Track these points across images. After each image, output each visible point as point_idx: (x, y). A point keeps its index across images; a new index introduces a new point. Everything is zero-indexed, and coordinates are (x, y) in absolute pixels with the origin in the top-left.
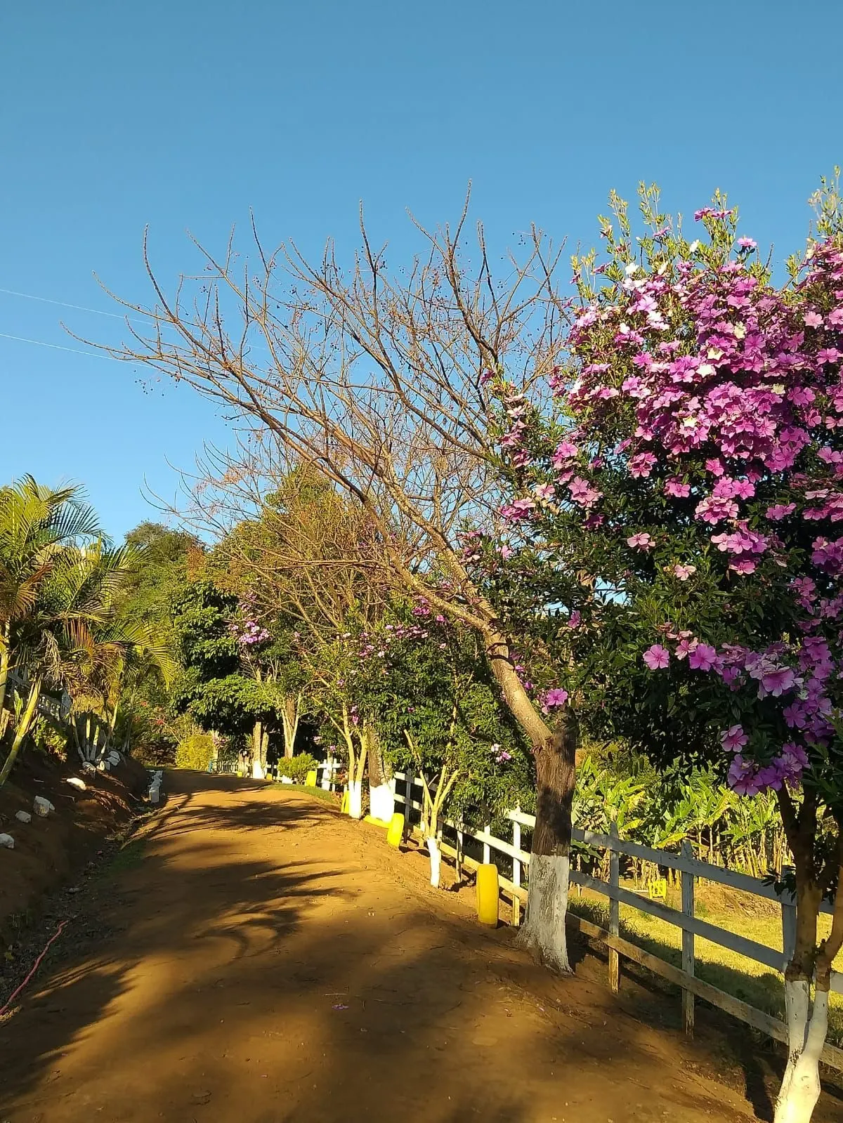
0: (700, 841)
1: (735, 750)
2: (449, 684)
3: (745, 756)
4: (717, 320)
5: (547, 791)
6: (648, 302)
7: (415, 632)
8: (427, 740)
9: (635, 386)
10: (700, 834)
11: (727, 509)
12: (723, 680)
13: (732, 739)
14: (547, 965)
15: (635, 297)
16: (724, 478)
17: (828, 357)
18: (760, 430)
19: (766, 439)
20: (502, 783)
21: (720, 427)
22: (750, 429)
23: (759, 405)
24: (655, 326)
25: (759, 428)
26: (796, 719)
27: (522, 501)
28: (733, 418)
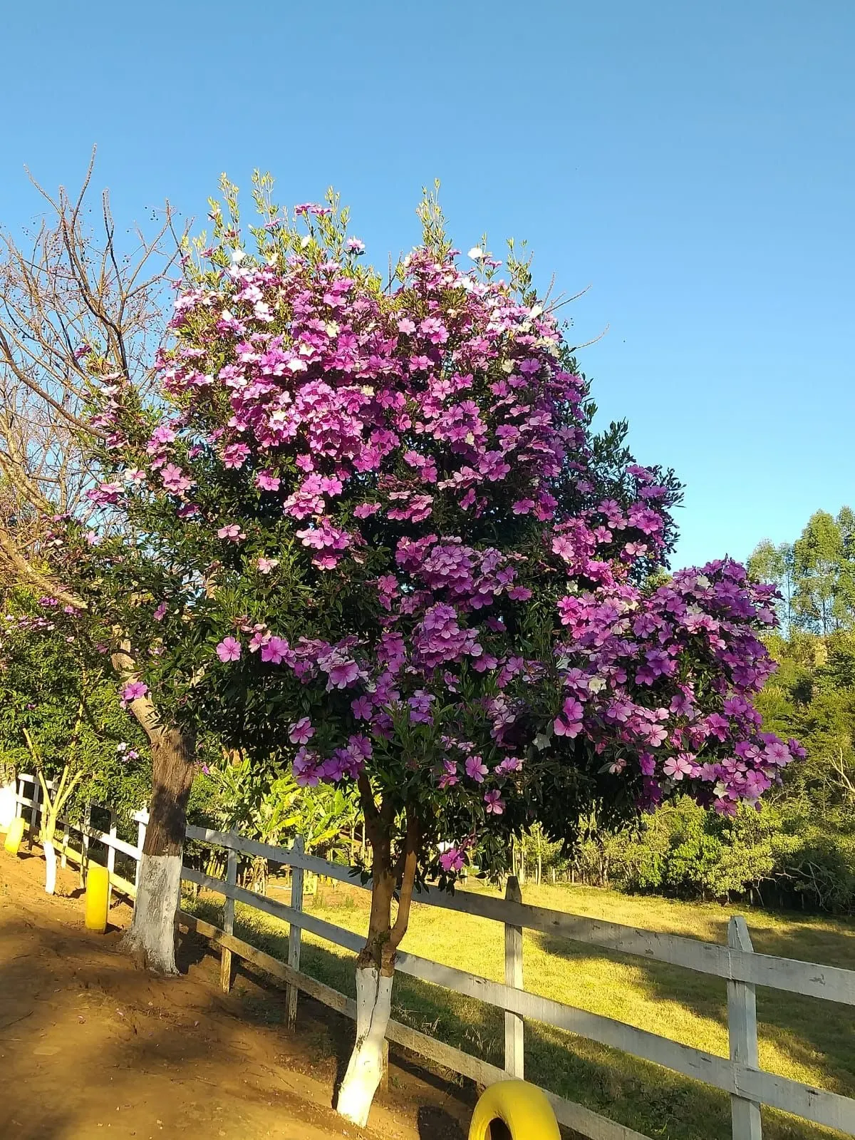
0: (353, 837)
1: (301, 742)
2: (76, 680)
3: (309, 748)
4: (310, 316)
5: (162, 790)
6: (253, 293)
7: (40, 624)
8: (48, 739)
9: (231, 375)
10: (353, 829)
11: (312, 505)
12: (294, 673)
13: (300, 731)
14: (151, 968)
15: (241, 286)
16: (314, 474)
17: (419, 364)
18: (347, 430)
19: (352, 439)
20: (127, 783)
21: (310, 423)
22: (336, 427)
23: (349, 404)
24: (260, 317)
25: (347, 427)
26: (362, 710)
27: (110, 485)
28: (321, 416)
